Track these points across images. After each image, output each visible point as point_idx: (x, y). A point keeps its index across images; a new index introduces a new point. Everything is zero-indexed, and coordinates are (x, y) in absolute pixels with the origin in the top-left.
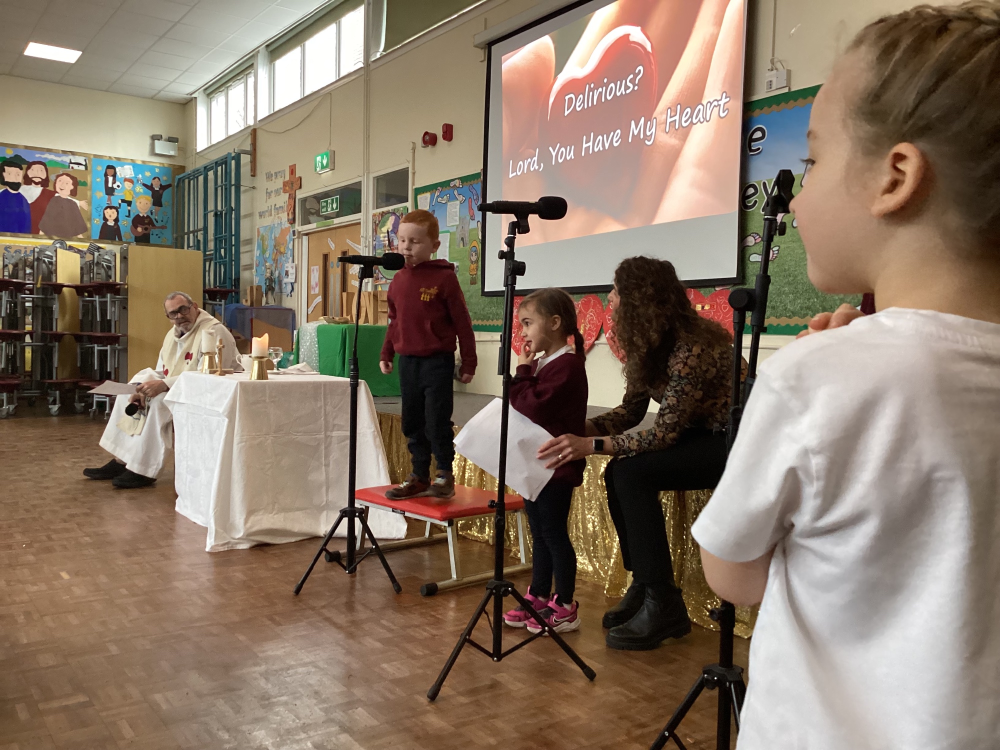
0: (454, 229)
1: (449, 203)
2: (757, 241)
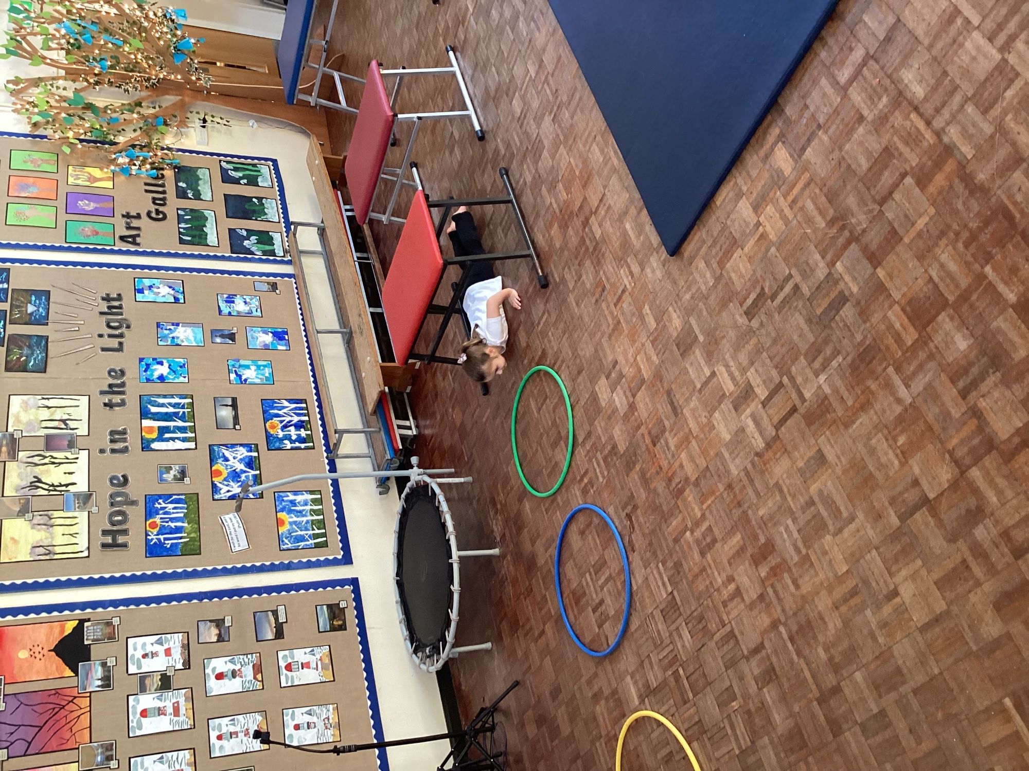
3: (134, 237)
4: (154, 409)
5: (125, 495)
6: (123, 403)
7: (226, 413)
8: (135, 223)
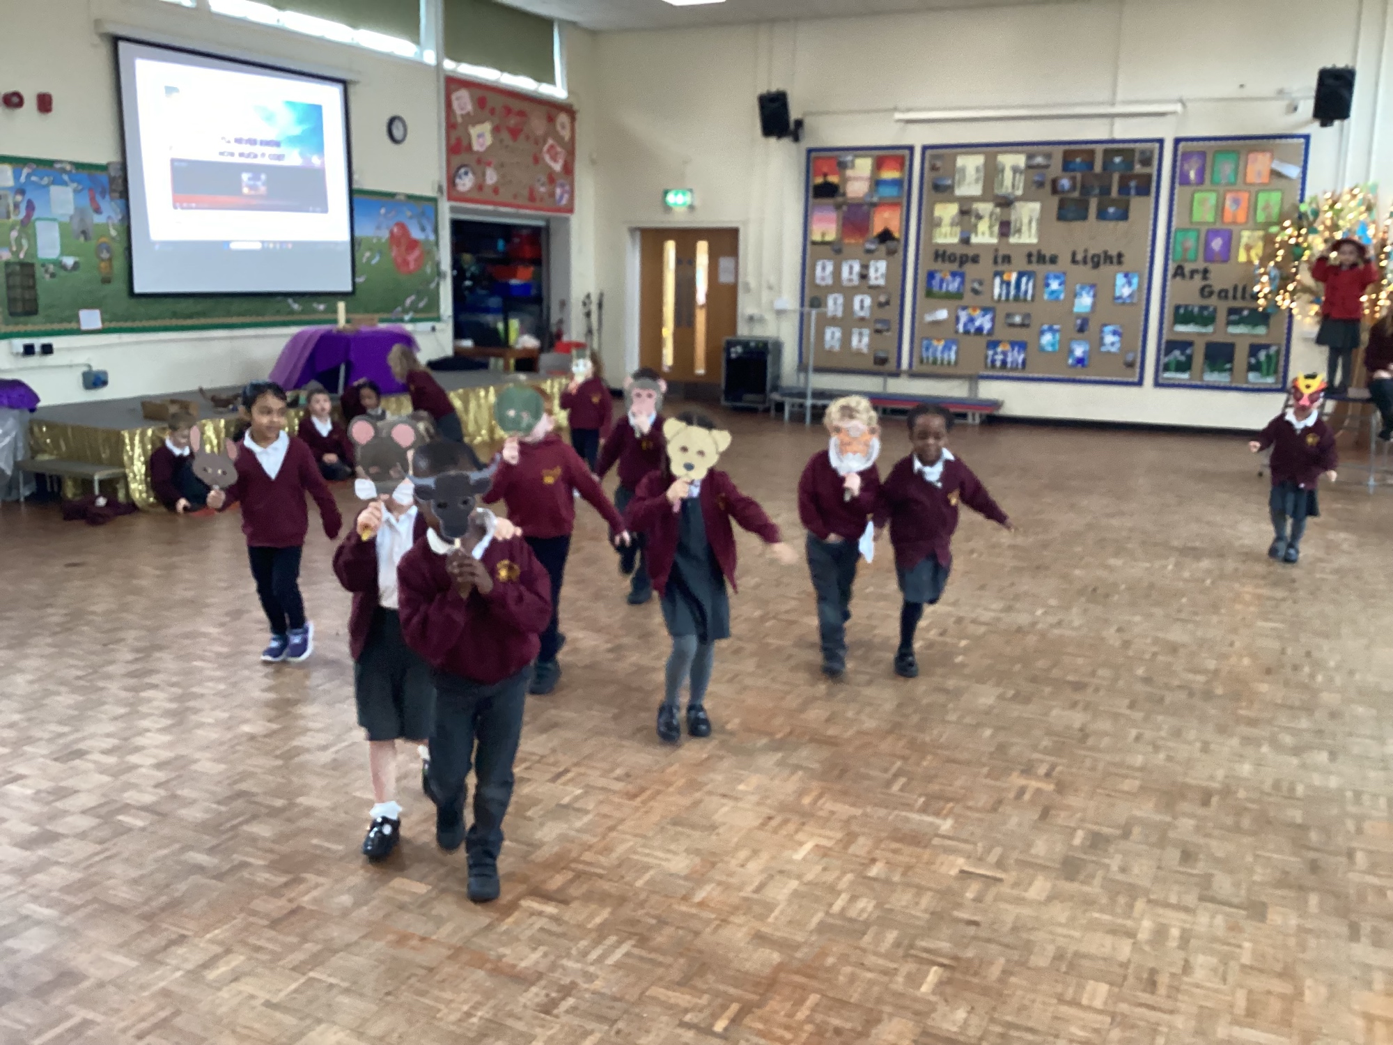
1: (52, 187)
3: (1183, 275)
4: (1024, 280)
5: (966, 261)
6: (1030, 262)
7: (1018, 319)
8: (1198, 277)
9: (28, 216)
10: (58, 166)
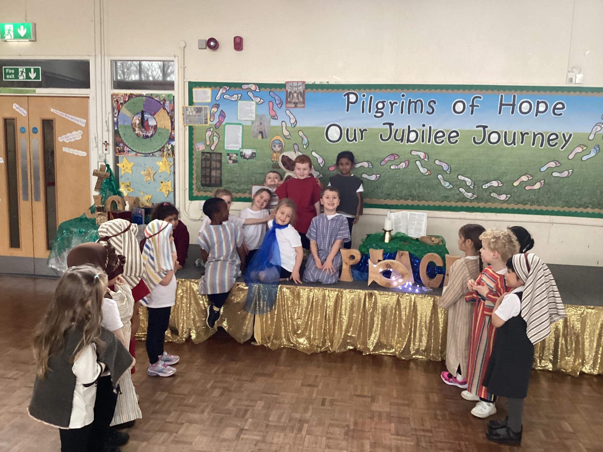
0: (250, 124)
1: (239, 102)
2: (557, 165)
9: (220, 122)
10: (245, 87)
